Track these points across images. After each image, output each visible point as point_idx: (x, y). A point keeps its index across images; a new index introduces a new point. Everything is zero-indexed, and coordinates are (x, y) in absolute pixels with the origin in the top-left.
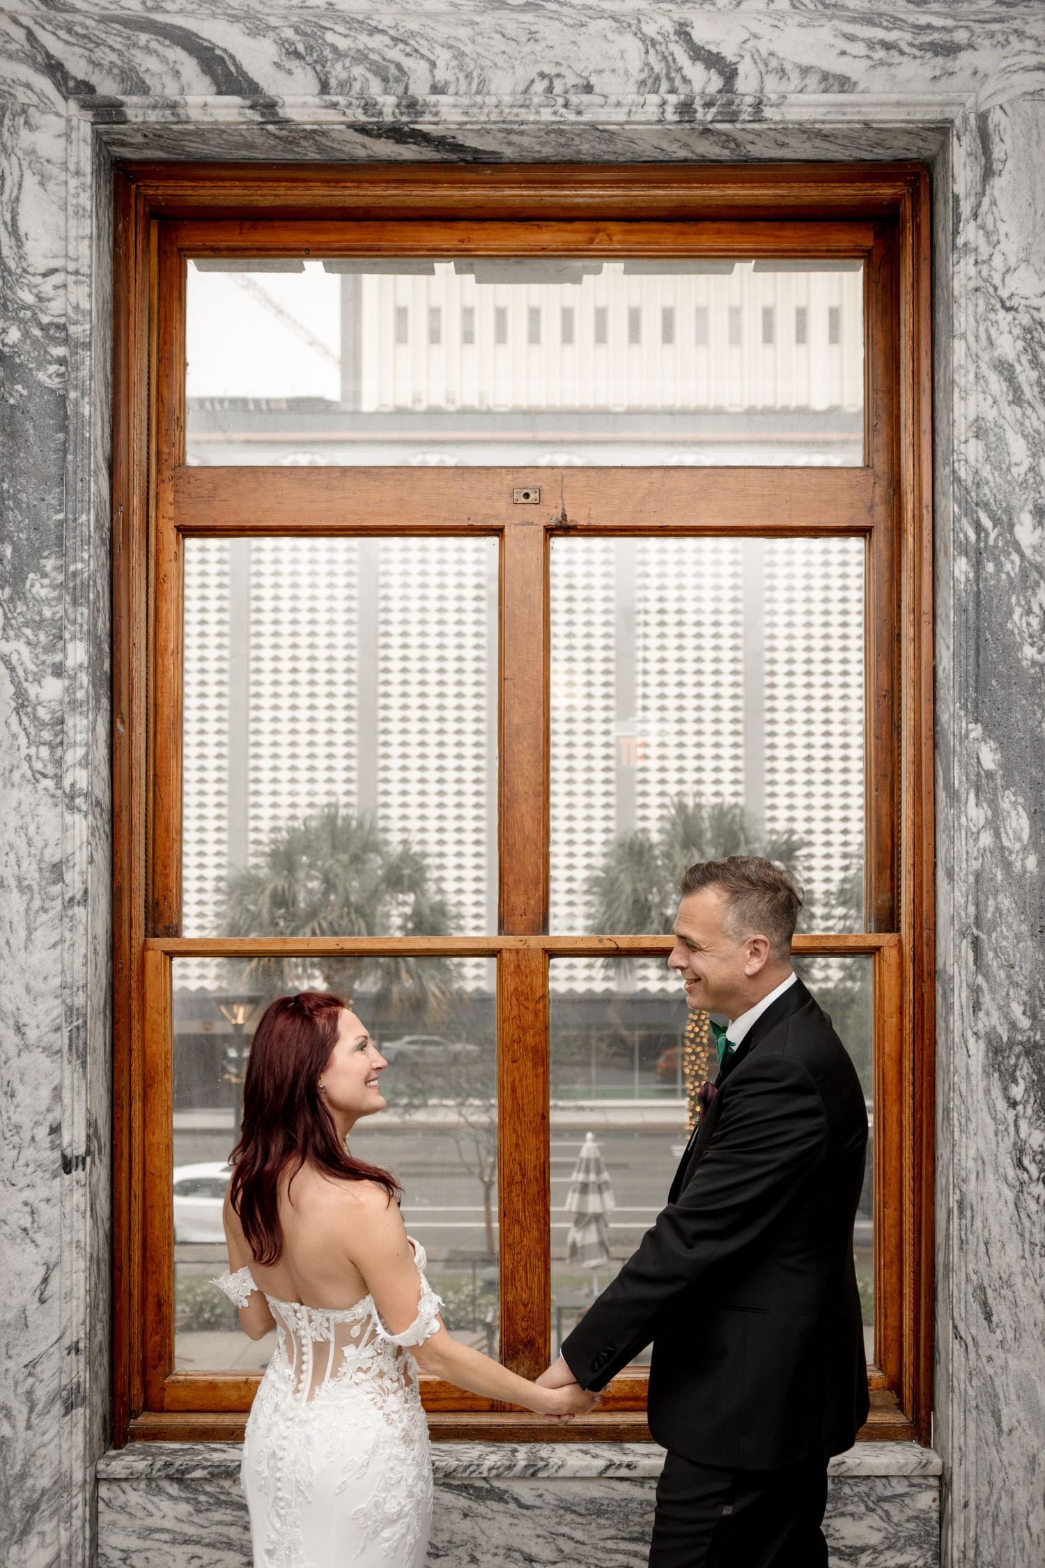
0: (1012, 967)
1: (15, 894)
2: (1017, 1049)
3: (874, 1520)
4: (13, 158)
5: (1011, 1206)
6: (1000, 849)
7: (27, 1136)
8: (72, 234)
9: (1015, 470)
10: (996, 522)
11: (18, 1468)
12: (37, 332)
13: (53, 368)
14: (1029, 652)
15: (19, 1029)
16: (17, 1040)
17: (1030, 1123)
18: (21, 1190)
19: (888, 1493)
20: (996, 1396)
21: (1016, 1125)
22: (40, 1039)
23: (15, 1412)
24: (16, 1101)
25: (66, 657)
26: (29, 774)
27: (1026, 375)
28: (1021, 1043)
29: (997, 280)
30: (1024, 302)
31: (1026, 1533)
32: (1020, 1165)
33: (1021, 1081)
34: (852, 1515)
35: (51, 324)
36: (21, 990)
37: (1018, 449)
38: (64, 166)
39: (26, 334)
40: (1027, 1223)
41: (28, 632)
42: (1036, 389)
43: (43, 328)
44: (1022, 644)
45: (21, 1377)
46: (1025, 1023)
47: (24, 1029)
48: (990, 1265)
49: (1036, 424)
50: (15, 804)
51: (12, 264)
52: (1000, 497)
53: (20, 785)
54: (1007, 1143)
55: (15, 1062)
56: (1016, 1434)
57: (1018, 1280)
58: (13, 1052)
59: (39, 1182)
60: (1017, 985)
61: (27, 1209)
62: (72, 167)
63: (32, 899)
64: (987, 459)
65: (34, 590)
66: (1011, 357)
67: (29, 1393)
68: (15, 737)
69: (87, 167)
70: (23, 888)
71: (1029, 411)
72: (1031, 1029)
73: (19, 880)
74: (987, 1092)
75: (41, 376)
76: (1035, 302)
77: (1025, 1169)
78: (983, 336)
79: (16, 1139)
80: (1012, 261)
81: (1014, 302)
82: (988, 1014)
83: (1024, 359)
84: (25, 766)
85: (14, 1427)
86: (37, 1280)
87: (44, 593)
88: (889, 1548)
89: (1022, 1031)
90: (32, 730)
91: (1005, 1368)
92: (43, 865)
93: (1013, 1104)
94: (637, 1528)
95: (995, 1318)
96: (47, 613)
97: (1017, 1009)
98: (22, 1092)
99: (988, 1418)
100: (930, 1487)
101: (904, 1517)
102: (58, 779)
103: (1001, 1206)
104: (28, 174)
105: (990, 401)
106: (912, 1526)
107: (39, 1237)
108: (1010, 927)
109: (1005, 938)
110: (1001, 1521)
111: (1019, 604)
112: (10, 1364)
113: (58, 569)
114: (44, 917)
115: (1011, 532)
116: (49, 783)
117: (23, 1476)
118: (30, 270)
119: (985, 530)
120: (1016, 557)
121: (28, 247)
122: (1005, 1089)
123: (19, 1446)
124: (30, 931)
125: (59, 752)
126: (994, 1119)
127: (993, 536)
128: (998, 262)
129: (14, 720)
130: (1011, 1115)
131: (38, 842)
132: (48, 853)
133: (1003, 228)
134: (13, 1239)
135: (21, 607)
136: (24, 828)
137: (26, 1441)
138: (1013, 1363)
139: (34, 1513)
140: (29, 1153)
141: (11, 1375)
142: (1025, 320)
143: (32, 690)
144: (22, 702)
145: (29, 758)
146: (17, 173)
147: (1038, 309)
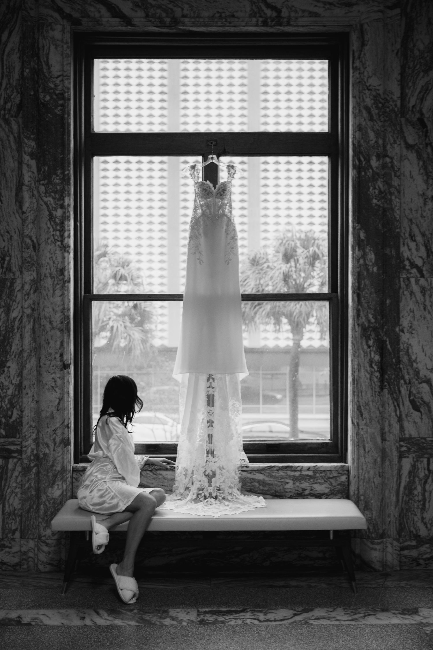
0: (369, 302)
1: (49, 279)
2: (371, 329)
3: (327, 485)
4: (47, 41)
5: (369, 379)
6: (366, 265)
7: (53, 357)
8: (65, 63)
9: (371, 142)
10: (365, 159)
11: (51, 463)
12: (55, 97)
13: (59, 108)
14: (375, 201)
15: (51, 322)
16: (50, 326)
17: (375, 353)
18: (51, 374)
19: (331, 476)
20: (364, 441)
21: (370, 354)
22: (57, 326)
23: (50, 445)
24: (50, 345)
25: (64, 202)
26: (53, 240)
27: (374, 111)
28: (372, 327)
29: (365, 80)
30: (374, 88)
31: (373, 484)
32: (371, 366)
33: (372, 340)
34: (319, 483)
35: (59, 93)
36: (51, 310)
37: (372, 135)
38: (62, 41)
39: (51, 98)
40: (374, 385)
41: (53, 194)
42: (378, 116)
43: (56, 95)
44: (372, 199)
45: (52, 434)
46: (373, 321)
47: (53, 322)
48: (362, 399)
49: (377, 127)
50: (49, 250)
51: (47, 75)
52: (366, 151)
53: (51, 244)
54: (367, 359)
55: (49, 333)
56: (370, 453)
57: (371, 403)
58: (49, 330)
59: (57, 372)
60: (370, 308)
61: (53, 380)
62: (65, 41)
63: (54, 281)
64: (362, 138)
65: (55, 181)
66: (370, 105)
67: (54, 439)
68: (49, 228)
69: (69, 40)
70: (52, 277)
71: (375, 123)
72: (375, 322)
73: (51, 274)
74: (362, 343)
75: (56, 111)
76: (377, 88)
77: (373, 368)
78: (361, 98)
79: (50, 358)
80: (370, 74)
81: (371, 87)
82: (362, 318)
83: (374, 106)
84: (52, 238)
85: (50, 450)
86: (56, 403)
87: (57, 181)
88: (331, 494)
89: (372, 323)
90: (54, 226)
91: (367, 432)
92: (58, 270)
93: (369, 347)
94: (249, 487)
95: (364, 416)
96: (58, 188)
97: (371, 316)
98: (52, 343)
99: (362, 449)
100: (345, 474)
101: (336, 484)
102: (62, 241)
103: (365, 380)
104: (52, 45)
105: (363, 119)
106: (339, 487)
107: (57, 389)
108: (368, 290)
109: (367, 293)
110: (366, 481)
111: (371, 186)
112: (48, 430)
113: (61, 173)
114: (58, 287)
115: (370, 163)
116: (59, 243)
117: (52, 466)
118: (53, 76)
119: (361, 161)
120: (371, 171)
121: (52, 69)
122: (367, 342)
123: (51, 456)
124: (54, 291)
125: (62, 233)
126: (364, 352)
127: (364, 163)
128: (366, 74)
129: (48, 223)
130: (369, 350)
131: (57, 263)
132: (59, 265)
133: (368, 63)
134: (49, 389)
135: (50, 186)
136: (52, 257)
137: (53, 455)
138: (369, 430)
139: (56, 478)
140: (54, 362)
141: (48, 433)
142: (374, 93)
143: (54, 213)
144: (51, 217)
145: (53, 235)
146: (48, 45)
147: (378, 90)
